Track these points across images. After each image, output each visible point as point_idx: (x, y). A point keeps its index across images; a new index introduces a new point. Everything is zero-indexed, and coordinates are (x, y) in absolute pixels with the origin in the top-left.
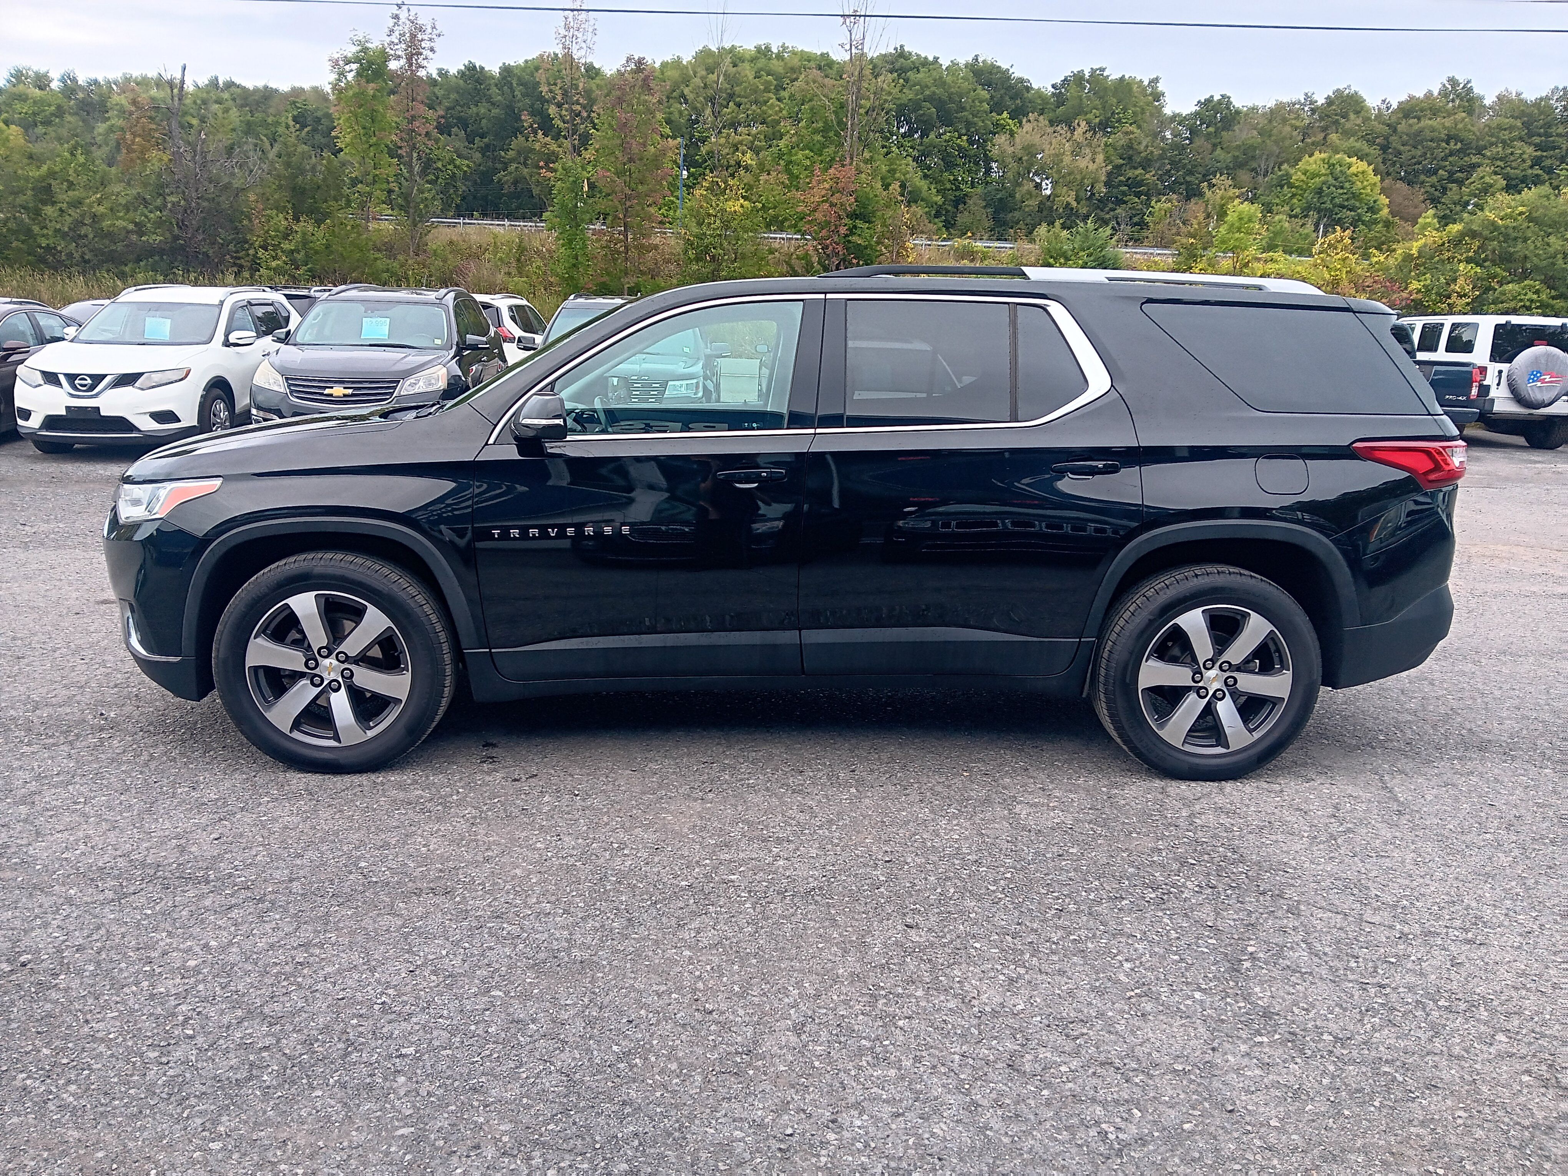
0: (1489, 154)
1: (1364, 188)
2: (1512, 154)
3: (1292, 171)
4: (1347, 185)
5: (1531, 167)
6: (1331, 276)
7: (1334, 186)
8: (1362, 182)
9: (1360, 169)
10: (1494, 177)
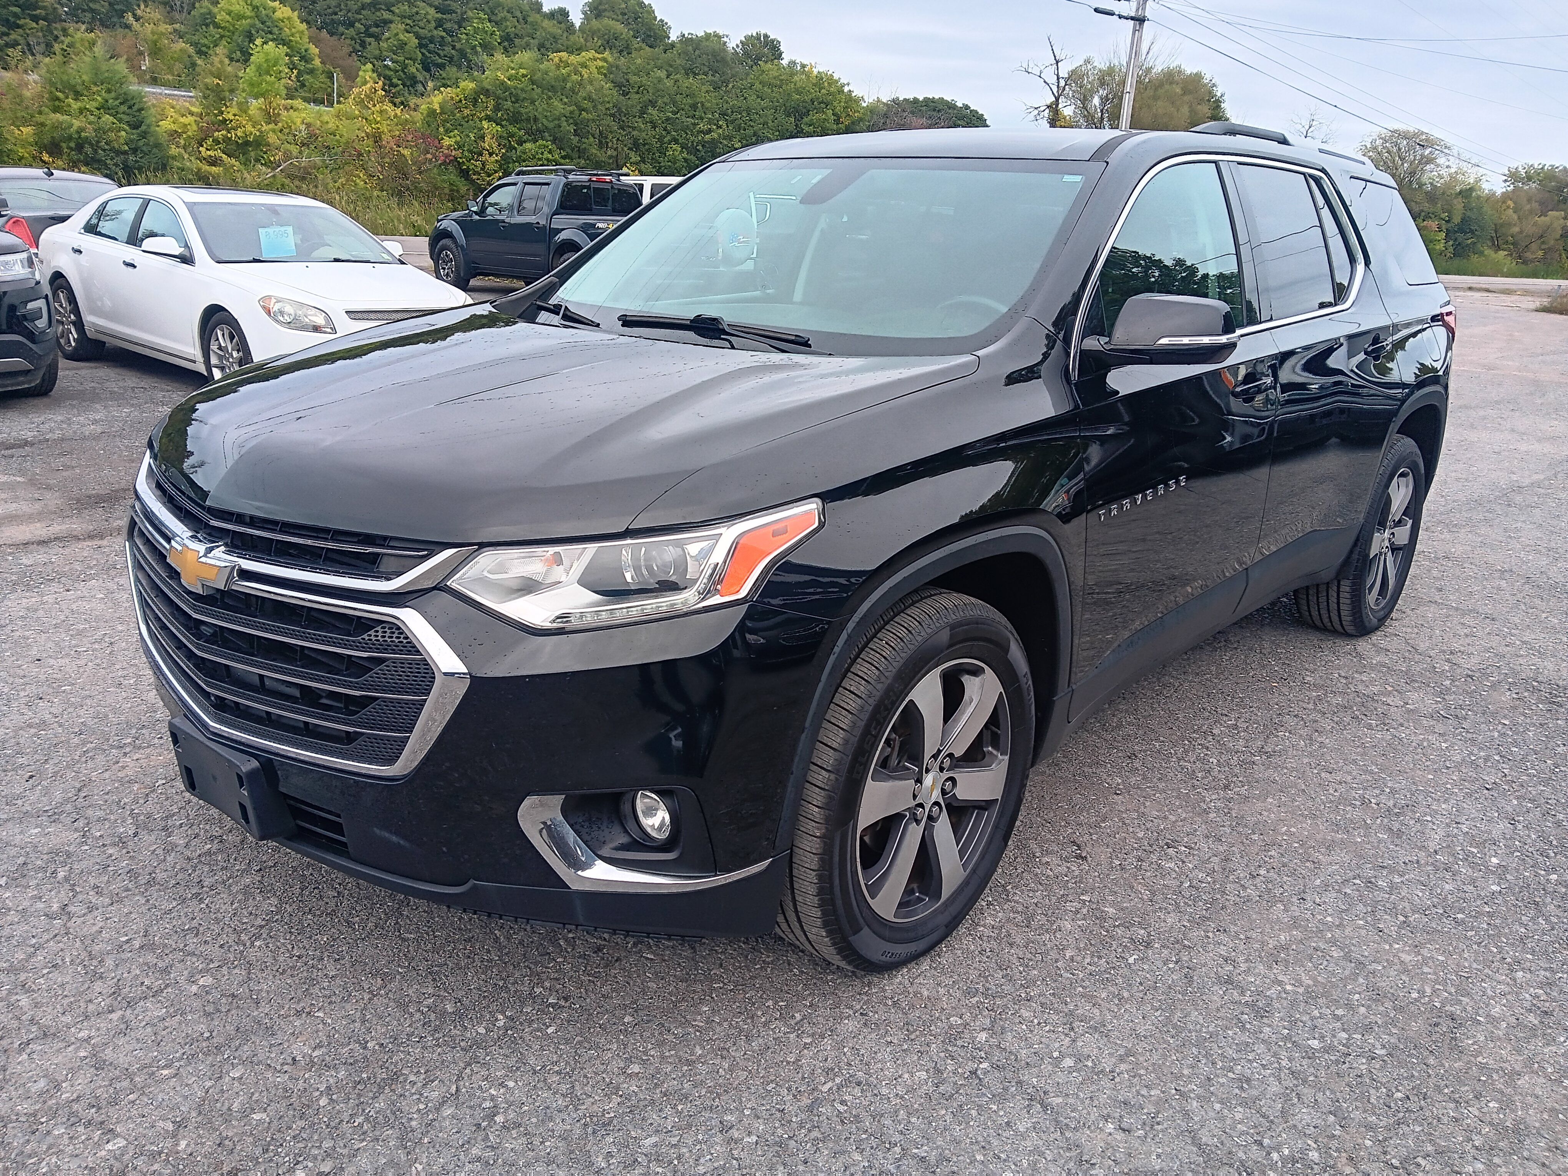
0: (397, 11)
1: (292, 35)
2: (417, 13)
3: (215, 10)
4: (275, 30)
5: (436, 28)
6: (373, 128)
7: (263, 30)
8: (290, 29)
9: (286, 15)
10: (407, 35)
